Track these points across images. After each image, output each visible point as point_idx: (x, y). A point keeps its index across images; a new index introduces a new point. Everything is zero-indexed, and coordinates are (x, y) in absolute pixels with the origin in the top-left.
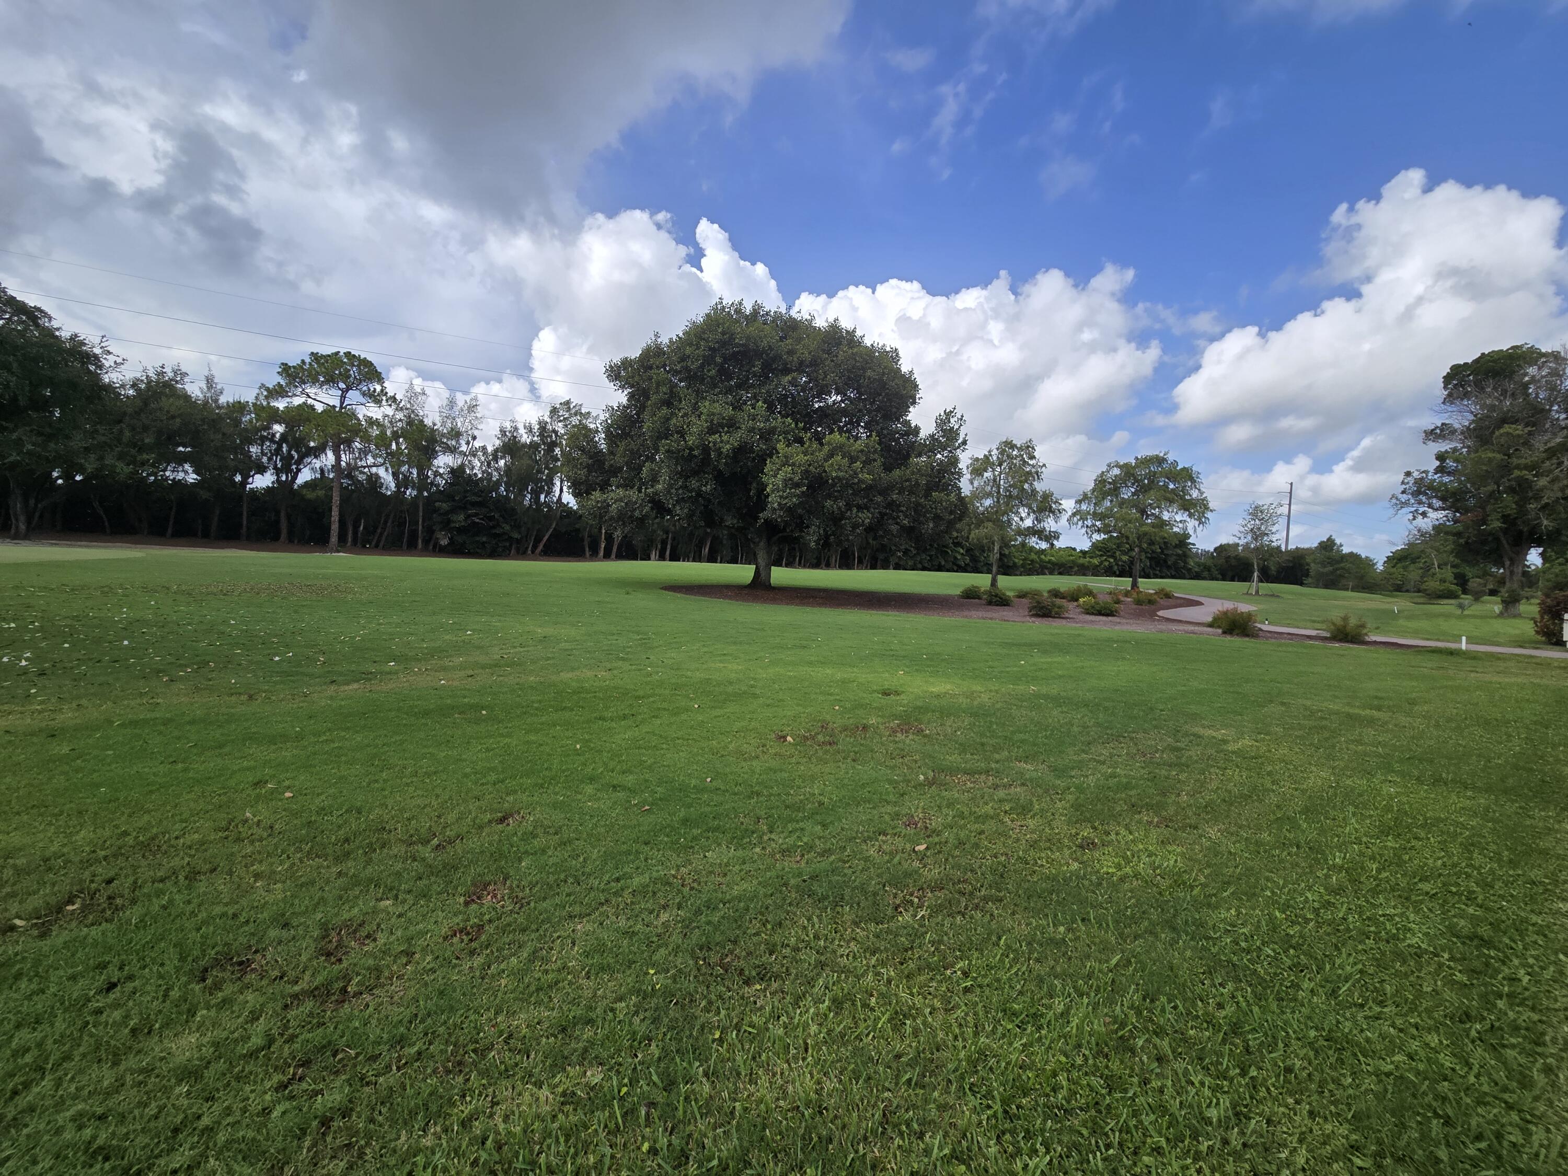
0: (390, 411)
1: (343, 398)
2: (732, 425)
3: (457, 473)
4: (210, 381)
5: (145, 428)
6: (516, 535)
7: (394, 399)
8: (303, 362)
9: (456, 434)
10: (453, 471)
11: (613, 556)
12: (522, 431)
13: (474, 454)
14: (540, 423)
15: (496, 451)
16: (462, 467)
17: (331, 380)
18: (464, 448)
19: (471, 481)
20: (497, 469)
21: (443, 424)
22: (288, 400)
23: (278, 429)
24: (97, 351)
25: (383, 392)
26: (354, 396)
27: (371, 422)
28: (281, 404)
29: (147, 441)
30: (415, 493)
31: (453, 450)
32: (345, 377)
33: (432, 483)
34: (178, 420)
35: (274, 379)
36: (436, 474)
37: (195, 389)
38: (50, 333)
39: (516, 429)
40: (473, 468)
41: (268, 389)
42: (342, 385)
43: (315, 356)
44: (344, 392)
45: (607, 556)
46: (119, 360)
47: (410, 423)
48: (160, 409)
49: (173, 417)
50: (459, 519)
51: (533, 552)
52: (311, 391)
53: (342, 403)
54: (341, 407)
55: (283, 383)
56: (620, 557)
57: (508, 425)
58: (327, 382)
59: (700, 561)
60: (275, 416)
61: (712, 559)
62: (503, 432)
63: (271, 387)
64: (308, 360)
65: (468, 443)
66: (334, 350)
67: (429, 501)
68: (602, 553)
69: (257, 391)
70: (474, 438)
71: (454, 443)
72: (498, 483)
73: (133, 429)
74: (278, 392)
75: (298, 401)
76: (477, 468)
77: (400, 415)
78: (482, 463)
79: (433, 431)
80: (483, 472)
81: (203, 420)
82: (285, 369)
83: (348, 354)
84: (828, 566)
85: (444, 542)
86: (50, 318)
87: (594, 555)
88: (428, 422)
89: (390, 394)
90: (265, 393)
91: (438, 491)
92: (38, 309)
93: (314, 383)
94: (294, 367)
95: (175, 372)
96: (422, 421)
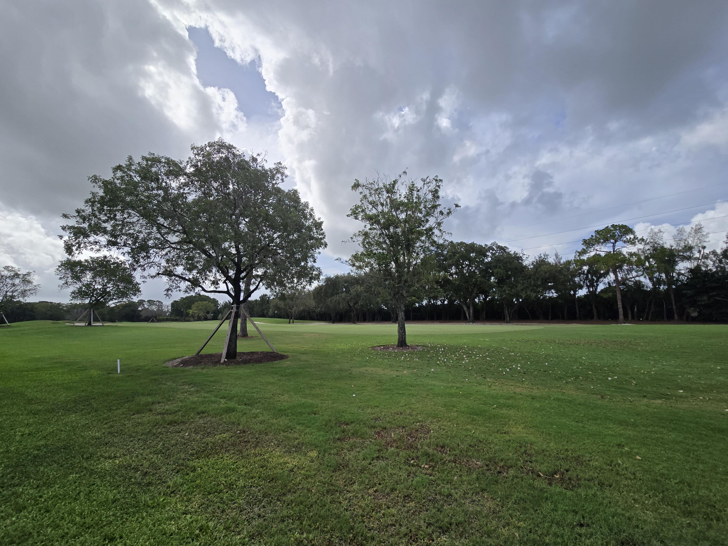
0: (641, 246)
1: (614, 246)
3: (695, 271)
4: (556, 255)
5: (538, 279)
7: (642, 240)
8: (592, 236)
9: (690, 248)
10: (691, 271)
13: (706, 257)
15: (725, 252)
16: (698, 267)
17: (606, 240)
18: (697, 255)
19: (708, 274)
21: (678, 245)
22: (588, 254)
23: (586, 268)
24: (521, 255)
25: (635, 238)
26: (619, 244)
27: (631, 254)
28: (585, 257)
29: (539, 283)
30: (666, 287)
31: (689, 258)
32: (613, 236)
33: (677, 280)
34: (548, 273)
35: (580, 247)
36: (679, 274)
37: (551, 260)
38: (509, 254)
40: (707, 266)
41: (579, 252)
42: (612, 241)
43: (597, 232)
44: (614, 244)
46: (527, 256)
47: (655, 249)
48: (542, 270)
49: (546, 272)
50: (704, 299)
52: (597, 248)
53: (614, 249)
54: (614, 251)
55: (585, 248)
58: (605, 242)
60: (583, 263)
63: (580, 251)
64: (594, 235)
65: (699, 252)
66: (606, 226)
67: (678, 292)
69: (575, 254)
70: (704, 248)
71: (688, 254)
73: (534, 280)
74: (584, 252)
75: (592, 254)
76: (710, 265)
77: (647, 247)
78: (714, 262)
79: (671, 250)
80: (717, 267)
82: (585, 242)
83: (613, 226)
85: (695, 314)
86: (508, 249)
88: (667, 246)
89: (640, 237)
90: (578, 254)
91: (683, 284)
92: (505, 247)
93: (598, 244)
94: (588, 240)
95: (544, 255)
96: (662, 247)
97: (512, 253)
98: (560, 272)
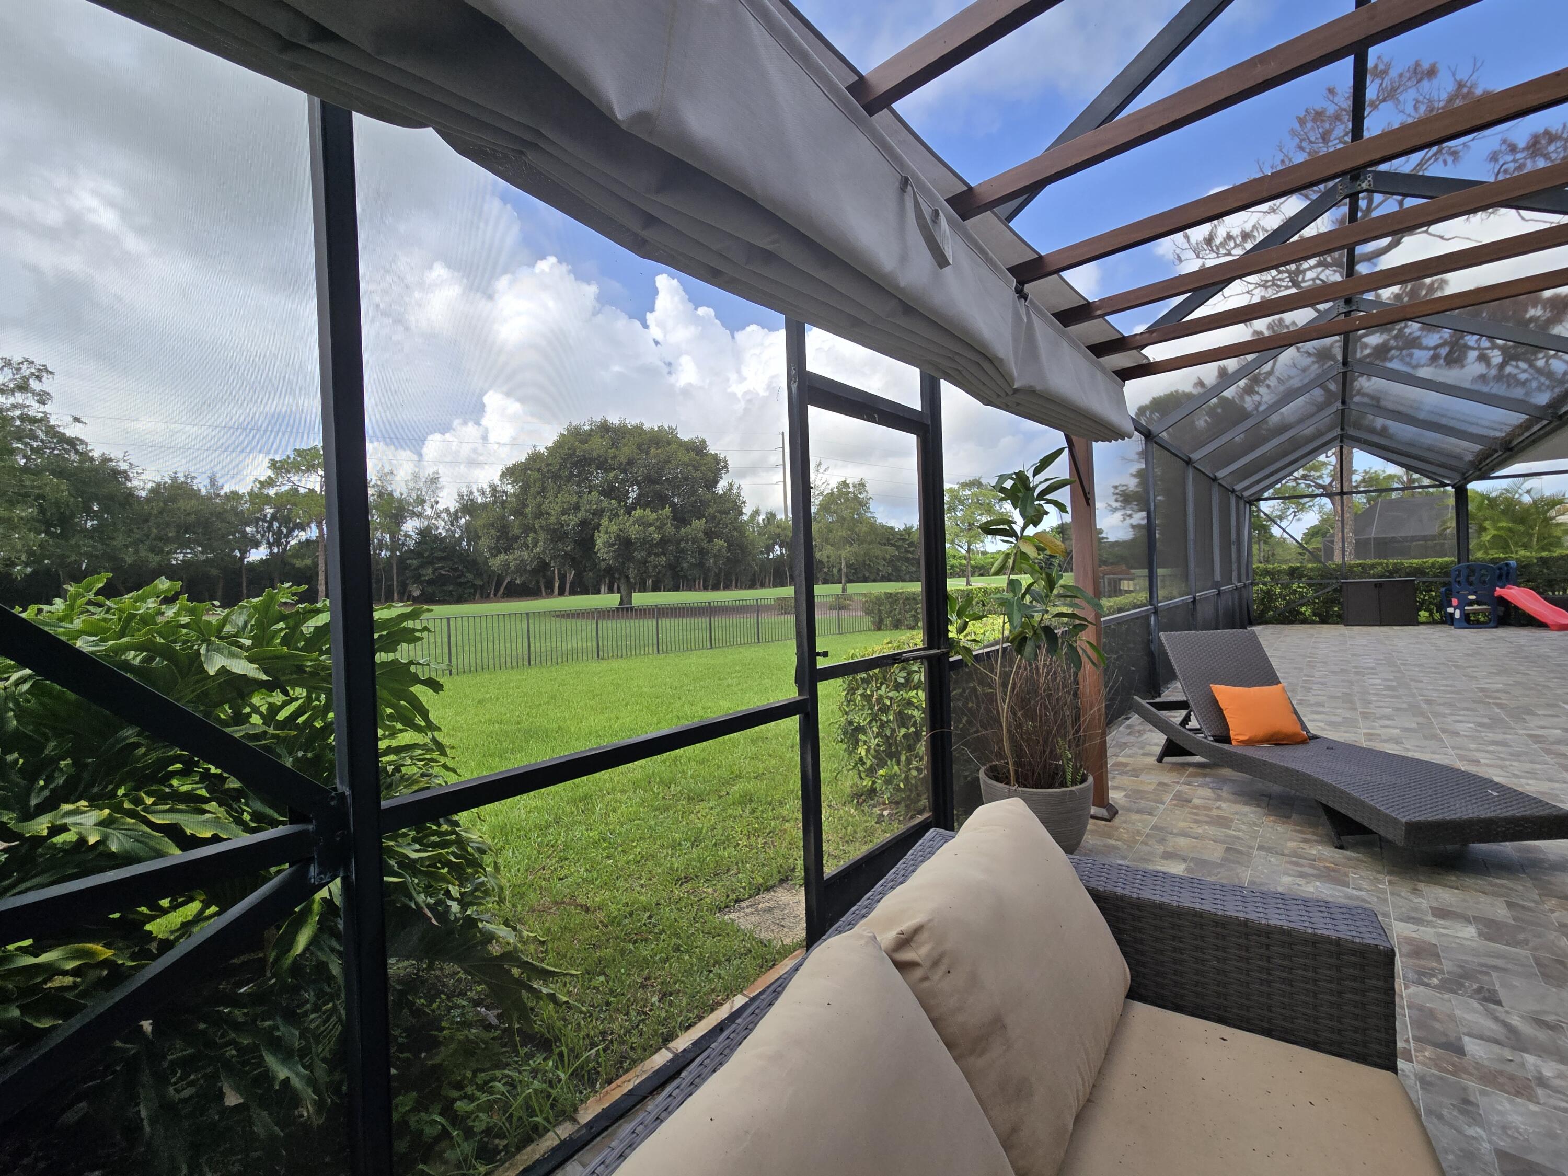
1: (323, 483)
2: (577, 508)
3: (424, 534)
4: (213, 481)
5: (168, 524)
6: (479, 582)
8: (288, 457)
9: (421, 502)
10: (421, 533)
11: (567, 593)
12: (476, 494)
13: (438, 516)
14: (490, 486)
15: (457, 511)
16: (428, 528)
17: (311, 469)
18: (429, 512)
19: (437, 538)
20: (459, 527)
21: (409, 495)
22: (276, 488)
23: (269, 511)
24: (123, 466)
28: (272, 492)
29: (170, 535)
30: (388, 554)
31: (419, 515)
32: (323, 466)
33: (403, 544)
34: (193, 516)
35: (265, 473)
36: (407, 535)
37: (202, 485)
38: (85, 457)
39: (471, 493)
40: (437, 528)
41: (260, 482)
42: (321, 473)
43: (299, 452)
44: (323, 478)
45: (561, 593)
46: (140, 471)
47: (381, 495)
48: (179, 509)
49: (189, 514)
50: (428, 573)
51: (495, 595)
52: (295, 478)
53: (322, 486)
54: (322, 491)
55: (273, 476)
56: (573, 593)
57: (465, 491)
58: (308, 470)
59: (645, 591)
60: (268, 500)
61: (655, 589)
62: (461, 496)
63: (263, 479)
64: (291, 455)
65: (432, 507)
66: (313, 446)
67: (402, 561)
68: (556, 591)
69: (252, 484)
70: (437, 503)
71: (419, 509)
72: (461, 539)
73: (158, 526)
74: (270, 482)
75: (285, 488)
76: (441, 528)
78: (445, 523)
79: (400, 500)
80: (447, 531)
81: (211, 514)
82: (275, 465)
84: (763, 586)
85: (417, 593)
86: (87, 444)
87: (550, 594)
88: (396, 495)
90: (258, 485)
91: (410, 551)
92: (78, 439)
93: (297, 472)
94: (281, 461)
95: (186, 477)
96: (390, 494)
97: (96, 454)
98: (220, 515)
